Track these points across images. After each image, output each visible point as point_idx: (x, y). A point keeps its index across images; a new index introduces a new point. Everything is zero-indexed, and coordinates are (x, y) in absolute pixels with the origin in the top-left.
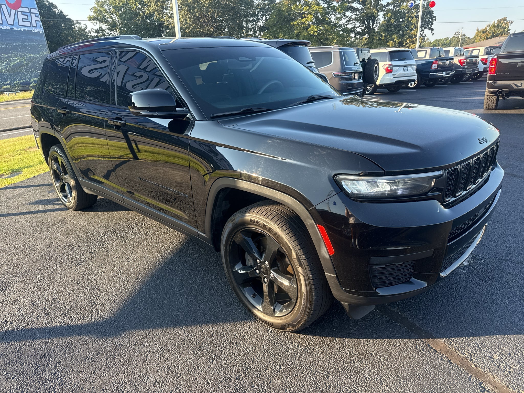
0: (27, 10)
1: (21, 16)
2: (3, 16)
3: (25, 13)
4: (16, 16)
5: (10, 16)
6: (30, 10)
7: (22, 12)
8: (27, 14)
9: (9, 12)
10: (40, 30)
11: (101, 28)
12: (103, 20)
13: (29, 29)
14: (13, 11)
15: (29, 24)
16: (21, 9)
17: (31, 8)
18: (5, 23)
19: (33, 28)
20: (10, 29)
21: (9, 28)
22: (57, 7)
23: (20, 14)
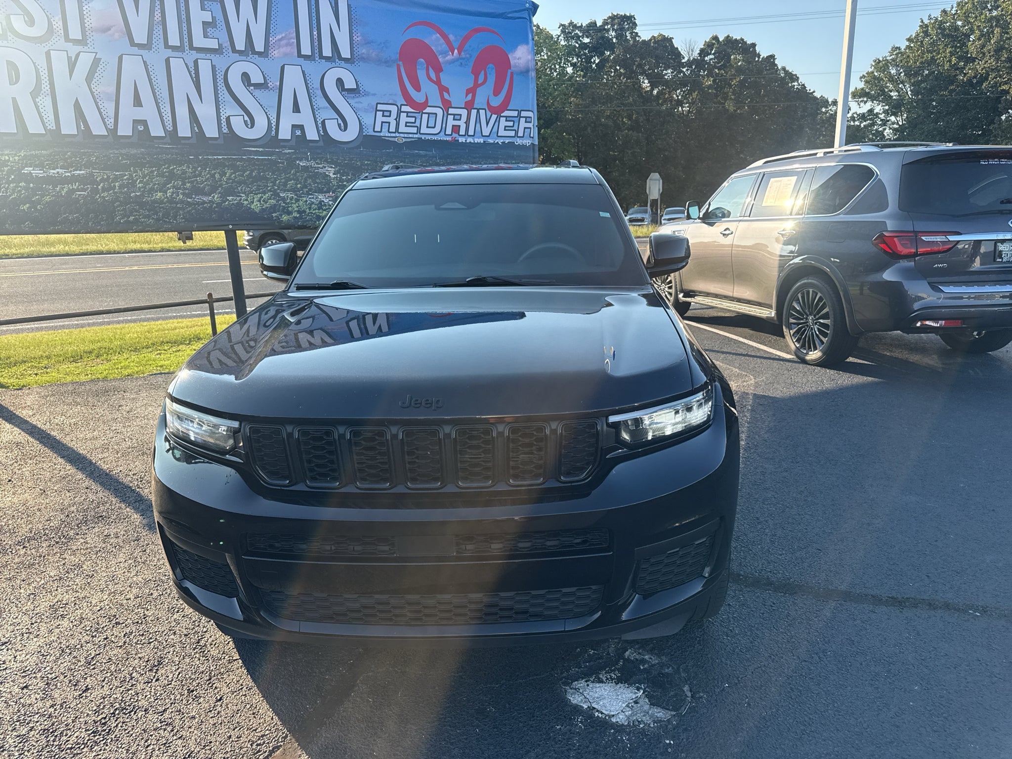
0: (515, 114)
1: (503, 122)
2: (478, 125)
3: (511, 119)
4: (497, 123)
5: (487, 124)
6: (519, 113)
7: (506, 117)
8: (513, 119)
9: (488, 118)
10: (528, 141)
11: (871, 111)
12: (881, 95)
13: (510, 141)
14: (494, 117)
15: (512, 133)
16: (506, 113)
17: (521, 110)
18: (478, 134)
19: (518, 139)
20: (482, 142)
21: (481, 140)
22: (798, 78)
23: (503, 120)
